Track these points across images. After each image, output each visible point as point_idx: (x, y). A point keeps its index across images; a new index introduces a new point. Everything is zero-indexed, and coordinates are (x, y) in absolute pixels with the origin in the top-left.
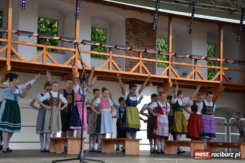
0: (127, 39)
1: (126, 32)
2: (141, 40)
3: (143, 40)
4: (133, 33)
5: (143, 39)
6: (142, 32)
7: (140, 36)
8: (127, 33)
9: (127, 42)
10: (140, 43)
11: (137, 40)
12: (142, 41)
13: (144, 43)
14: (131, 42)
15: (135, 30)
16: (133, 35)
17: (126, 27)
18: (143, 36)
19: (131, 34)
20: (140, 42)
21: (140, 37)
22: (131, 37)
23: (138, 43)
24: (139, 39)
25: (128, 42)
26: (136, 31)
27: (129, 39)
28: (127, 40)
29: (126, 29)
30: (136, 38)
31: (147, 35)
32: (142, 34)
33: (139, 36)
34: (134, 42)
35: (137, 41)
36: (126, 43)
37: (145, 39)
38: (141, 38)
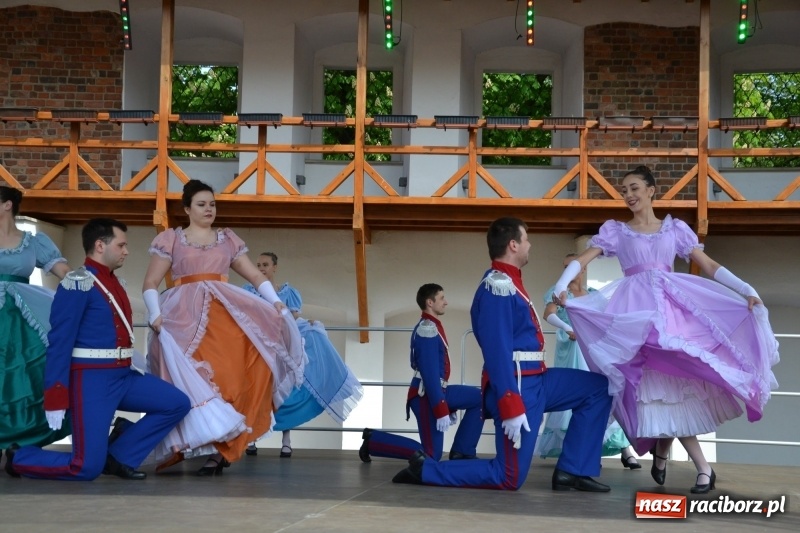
0: (592, 92)
1: (586, 70)
2: (645, 89)
3: (652, 88)
4: (612, 71)
5: (654, 84)
6: (648, 63)
7: (643, 77)
8: (589, 73)
9: (591, 101)
10: (642, 100)
11: (629, 92)
12: (648, 93)
13: (656, 100)
14: (607, 100)
15: (623, 60)
16: (613, 77)
17: (587, 54)
18: (651, 76)
19: (606, 75)
20: (643, 95)
21: (640, 81)
22: (606, 84)
23: (633, 100)
24: (639, 87)
25: (595, 101)
26: (627, 63)
27: (600, 92)
28: (591, 96)
29: (585, 60)
30: (627, 85)
31: (670, 70)
32: (649, 70)
33: (636, 77)
34: (619, 100)
35: (630, 96)
36: (587, 106)
37: (663, 86)
38: (643, 85)
